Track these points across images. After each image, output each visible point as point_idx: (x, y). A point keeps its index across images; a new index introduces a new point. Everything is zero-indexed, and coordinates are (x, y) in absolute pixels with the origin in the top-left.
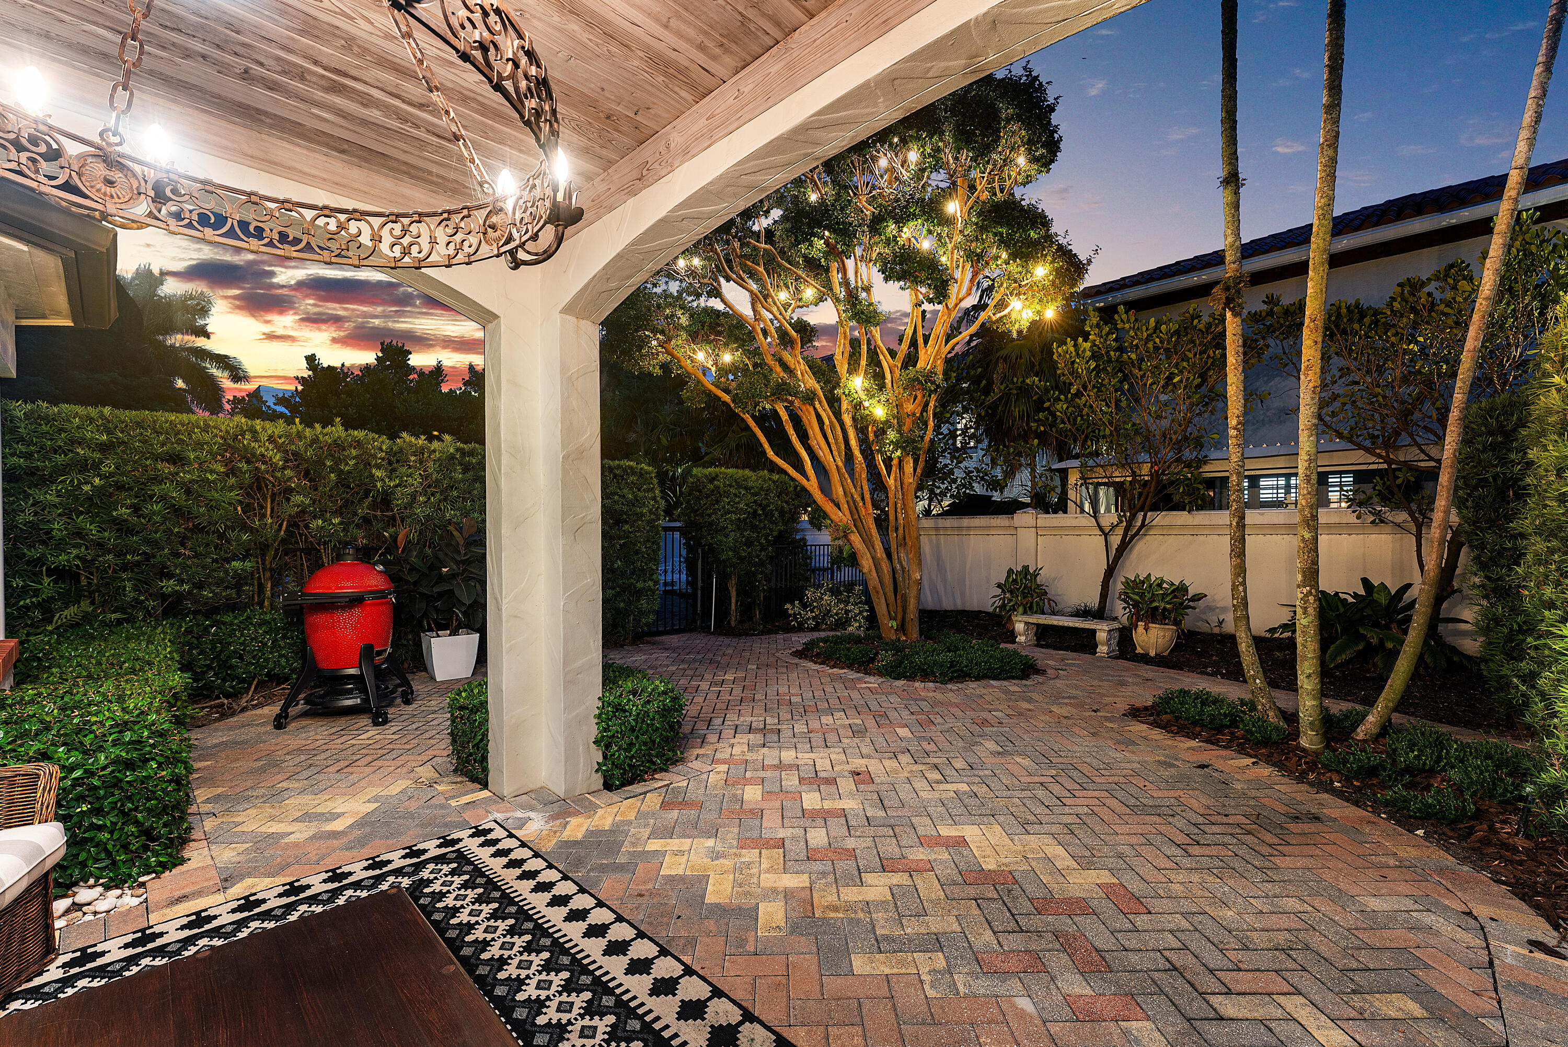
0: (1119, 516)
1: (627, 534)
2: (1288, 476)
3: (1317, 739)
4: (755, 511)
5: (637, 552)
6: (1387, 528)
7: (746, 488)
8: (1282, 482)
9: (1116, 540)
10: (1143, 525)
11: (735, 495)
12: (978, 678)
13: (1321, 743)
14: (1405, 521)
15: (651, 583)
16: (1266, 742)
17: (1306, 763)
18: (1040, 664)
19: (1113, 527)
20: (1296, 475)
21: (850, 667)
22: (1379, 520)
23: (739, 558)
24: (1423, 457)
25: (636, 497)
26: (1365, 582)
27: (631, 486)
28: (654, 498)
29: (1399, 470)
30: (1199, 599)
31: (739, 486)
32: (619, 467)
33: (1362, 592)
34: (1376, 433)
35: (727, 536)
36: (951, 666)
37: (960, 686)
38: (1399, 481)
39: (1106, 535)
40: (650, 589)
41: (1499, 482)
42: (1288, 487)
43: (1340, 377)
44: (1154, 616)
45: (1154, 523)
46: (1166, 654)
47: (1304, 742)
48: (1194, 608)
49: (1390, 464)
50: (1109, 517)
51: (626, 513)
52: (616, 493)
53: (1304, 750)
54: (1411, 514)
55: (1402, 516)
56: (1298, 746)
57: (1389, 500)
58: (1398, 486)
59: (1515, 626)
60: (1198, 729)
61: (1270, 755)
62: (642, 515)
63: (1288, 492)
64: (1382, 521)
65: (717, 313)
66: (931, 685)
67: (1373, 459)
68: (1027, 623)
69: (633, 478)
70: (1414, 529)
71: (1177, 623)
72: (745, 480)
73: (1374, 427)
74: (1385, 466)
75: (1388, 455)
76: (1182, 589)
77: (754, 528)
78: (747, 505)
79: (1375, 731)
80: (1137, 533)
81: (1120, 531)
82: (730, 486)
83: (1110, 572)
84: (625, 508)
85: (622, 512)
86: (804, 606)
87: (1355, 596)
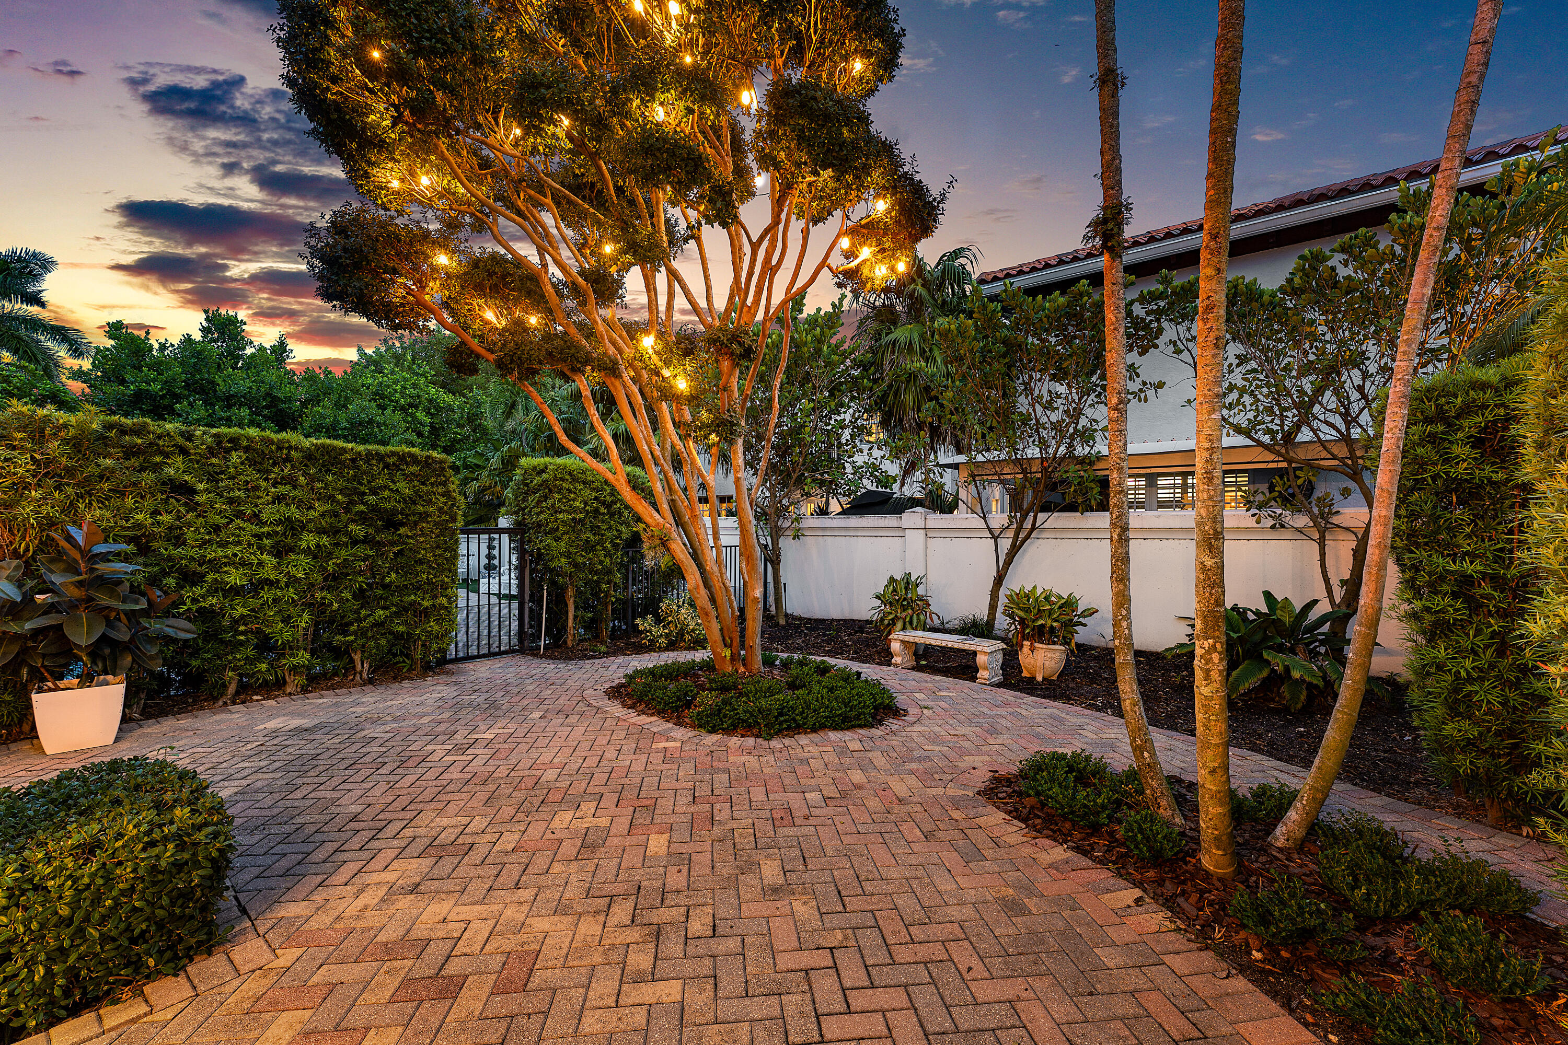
0: (1010, 517)
1: (402, 539)
2: (1185, 475)
3: (1226, 860)
4: (597, 510)
5: (420, 562)
6: (1288, 534)
7: (584, 482)
8: (1179, 481)
9: (1005, 544)
10: (1033, 528)
11: (569, 491)
12: (814, 730)
13: (1231, 865)
14: (1306, 526)
15: (444, 600)
16: (1157, 859)
17: (1211, 904)
18: (901, 700)
19: (1004, 529)
20: (1192, 473)
21: (661, 713)
22: (1279, 526)
23: (576, 566)
24: (1324, 454)
25: (417, 493)
26: (1268, 595)
27: (409, 478)
28: (447, 494)
29: (1301, 469)
30: (1091, 615)
31: (575, 479)
32: (393, 454)
33: (1265, 609)
34: (1275, 428)
35: (557, 540)
36: (781, 714)
37: (787, 741)
38: (1300, 482)
39: (995, 538)
40: (442, 606)
41: (1439, 482)
42: (1185, 487)
43: (1238, 365)
44: (1042, 635)
45: (1046, 525)
46: (1054, 678)
47: (1207, 863)
48: (1085, 625)
49: (1290, 462)
50: (998, 518)
51: (402, 514)
52: (386, 487)
53: (1208, 876)
54: (1313, 518)
55: (1302, 521)
56: (1199, 867)
57: (1289, 502)
58: (1299, 487)
59: (1463, 674)
60: (1068, 825)
61: (1161, 882)
62: (427, 514)
63: (1185, 492)
64: (1283, 526)
65: (503, 259)
66: (751, 741)
67: (1272, 457)
68: (902, 642)
69: (414, 469)
70: (1316, 536)
71: (1066, 642)
72: (583, 473)
73: (1272, 421)
74: (1285, 465)
75: (1287, 452)
76: (1069, 604)
77: (595, 529)
78: (586, 504)
79: (1300, 834)
80: (1028, 537)
81: (1010, 534)
82: (562, 480)
83: (999, 581)
84: (399, 506)
85: (394, 512)
86: (658, 620)
87: (1257, 613)
